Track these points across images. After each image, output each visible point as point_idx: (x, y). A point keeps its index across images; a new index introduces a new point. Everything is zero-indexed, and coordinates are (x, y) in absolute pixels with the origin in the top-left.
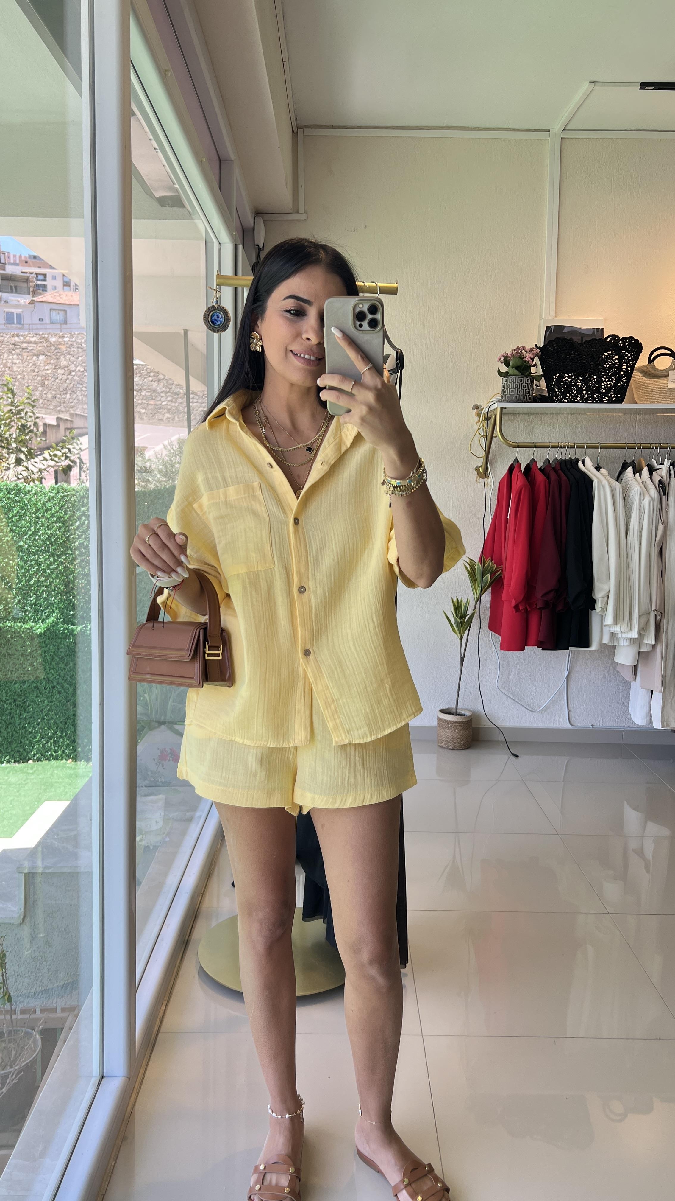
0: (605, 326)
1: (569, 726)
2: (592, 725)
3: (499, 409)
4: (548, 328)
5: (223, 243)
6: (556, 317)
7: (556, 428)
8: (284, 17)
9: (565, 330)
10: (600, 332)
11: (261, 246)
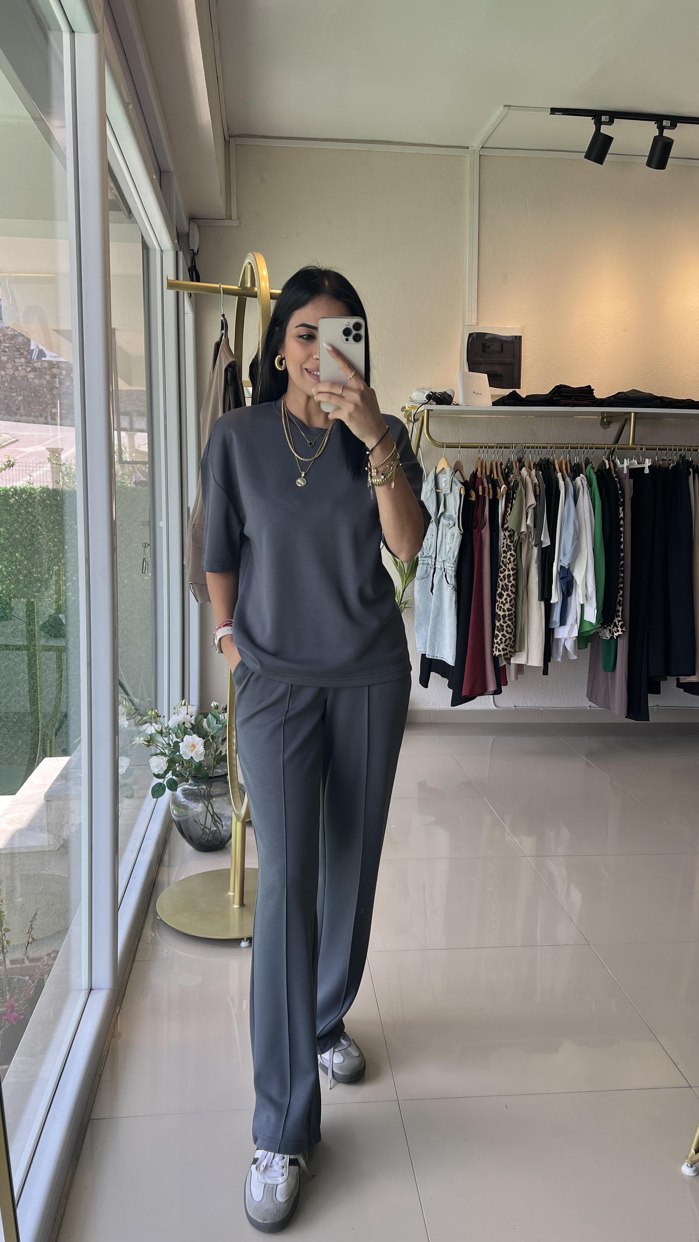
0: (523, 334)
1: (495, 708)
2: (515, 706)
3: (426, 411)
4: (470, 335)
5: (165, 251)
6: (477, 325)
7: (479, 429)
8: (219, 38)
9: (486, 337)
10: (518, 340)
11: (196, 251)
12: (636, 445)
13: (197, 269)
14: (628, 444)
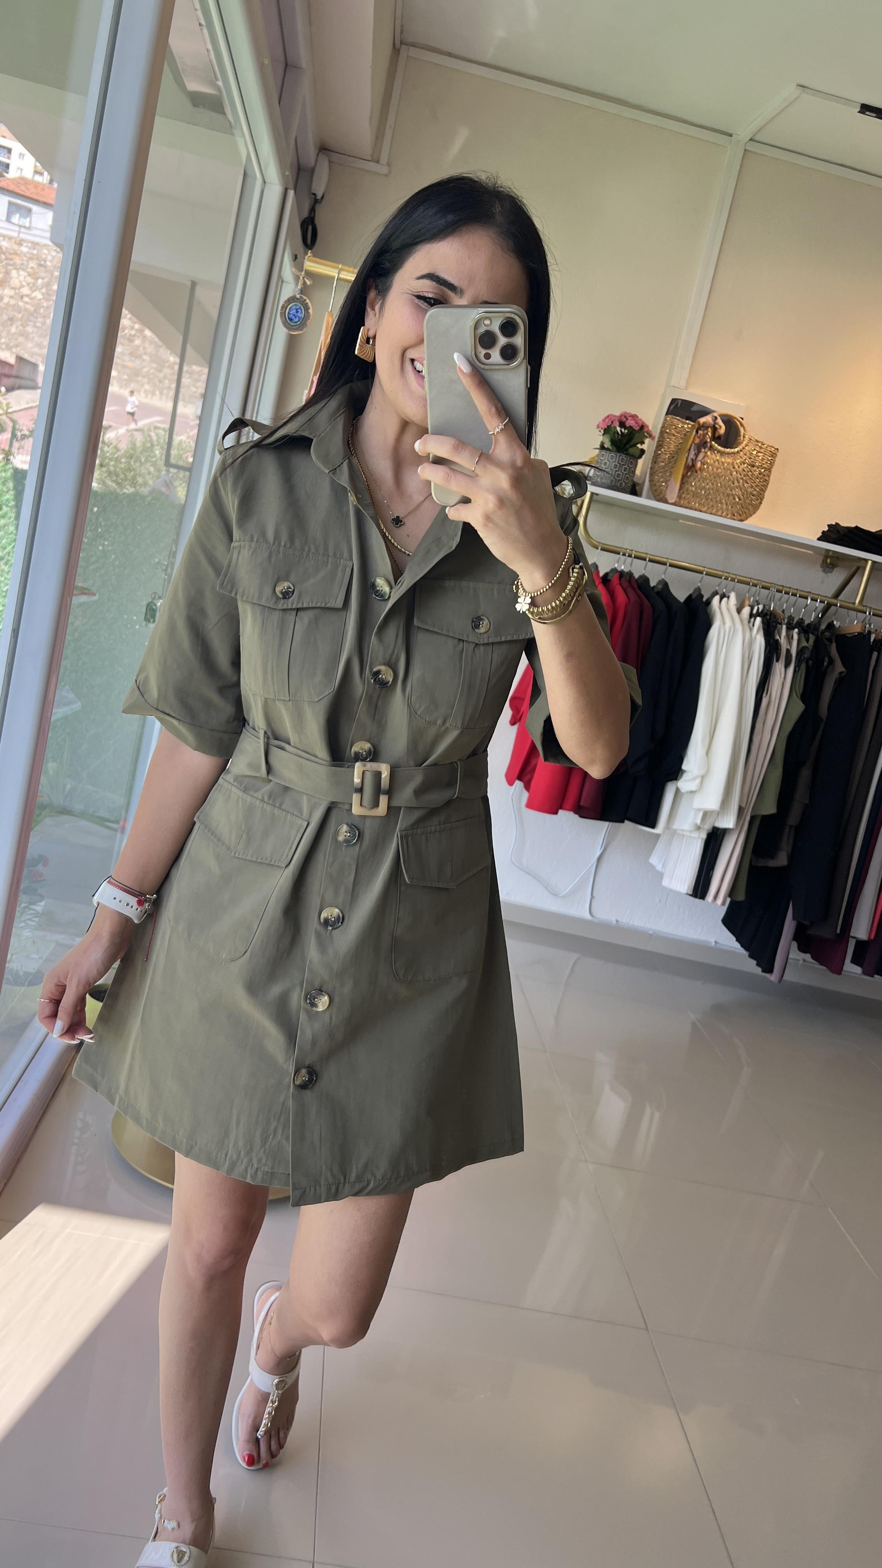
1: (589, 916)
2: (617, 921)
3: (588, 494)
4: (674, 401)
5: (269, 183)
6: (686, 389)
9: (694, 408)
11: (319, 197)
12: (864, 606)
13: (317, 221)
14: (853, 602)
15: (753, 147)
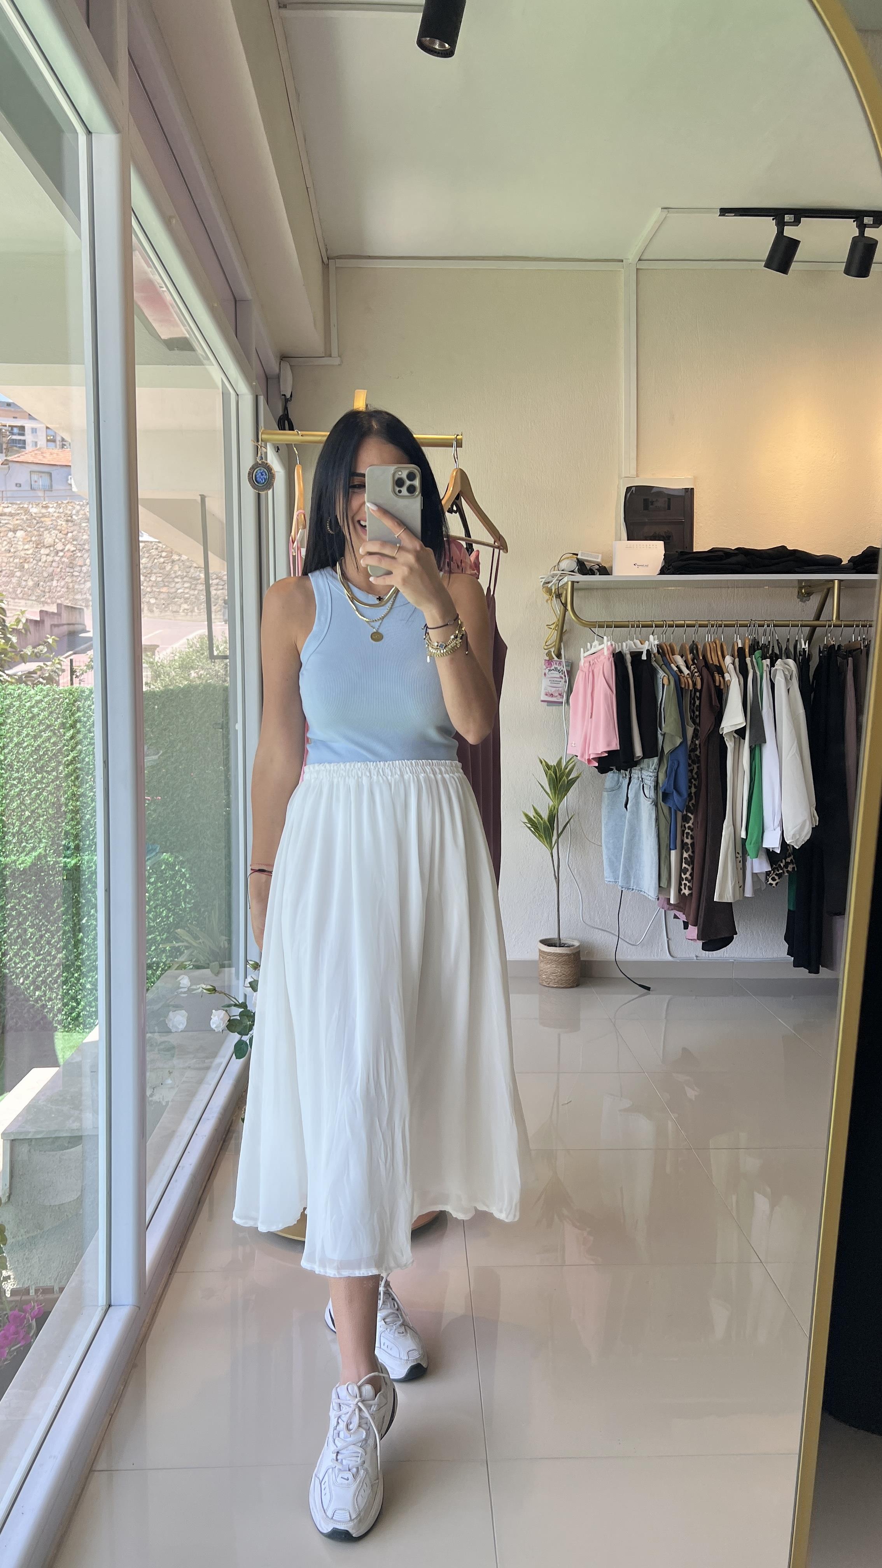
0: (695, 486)
1: (668, 958)
3: (570, 583)
4: (628, 489)
5: (241, 396)
6: (637, 476)
9: (649, 491)
10: (689, 492)
11: (288, 396)
12: (839, 621)
13: (290, 415)
14: (832, 620)
15: (643, 265)
